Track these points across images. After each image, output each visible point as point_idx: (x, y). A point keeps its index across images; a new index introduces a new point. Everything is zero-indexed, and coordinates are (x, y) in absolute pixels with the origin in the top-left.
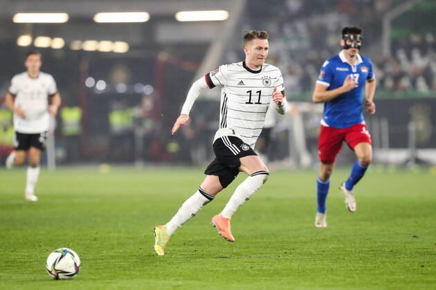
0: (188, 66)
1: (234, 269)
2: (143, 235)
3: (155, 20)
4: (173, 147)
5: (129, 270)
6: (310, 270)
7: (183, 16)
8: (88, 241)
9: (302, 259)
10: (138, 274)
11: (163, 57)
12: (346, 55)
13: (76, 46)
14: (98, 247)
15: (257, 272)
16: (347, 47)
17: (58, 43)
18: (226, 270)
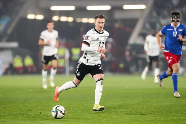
0: (128, 29)
1: (148, 120)
2: (107, 105)
3: (114, 9)
4: (122, 65)
5: (101, 120)
6: (182, 120)
7: (126, 7)
8: (83, 107)
9: (178, 116)
10: (105, 122)
11: (117, 25)
12: (173, 24)
13: (78, 20)
14: (88, 110)
15: (158, 121)
16: (173, 21)
17: (70, 19)
18: (144, 120)
